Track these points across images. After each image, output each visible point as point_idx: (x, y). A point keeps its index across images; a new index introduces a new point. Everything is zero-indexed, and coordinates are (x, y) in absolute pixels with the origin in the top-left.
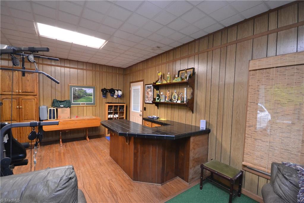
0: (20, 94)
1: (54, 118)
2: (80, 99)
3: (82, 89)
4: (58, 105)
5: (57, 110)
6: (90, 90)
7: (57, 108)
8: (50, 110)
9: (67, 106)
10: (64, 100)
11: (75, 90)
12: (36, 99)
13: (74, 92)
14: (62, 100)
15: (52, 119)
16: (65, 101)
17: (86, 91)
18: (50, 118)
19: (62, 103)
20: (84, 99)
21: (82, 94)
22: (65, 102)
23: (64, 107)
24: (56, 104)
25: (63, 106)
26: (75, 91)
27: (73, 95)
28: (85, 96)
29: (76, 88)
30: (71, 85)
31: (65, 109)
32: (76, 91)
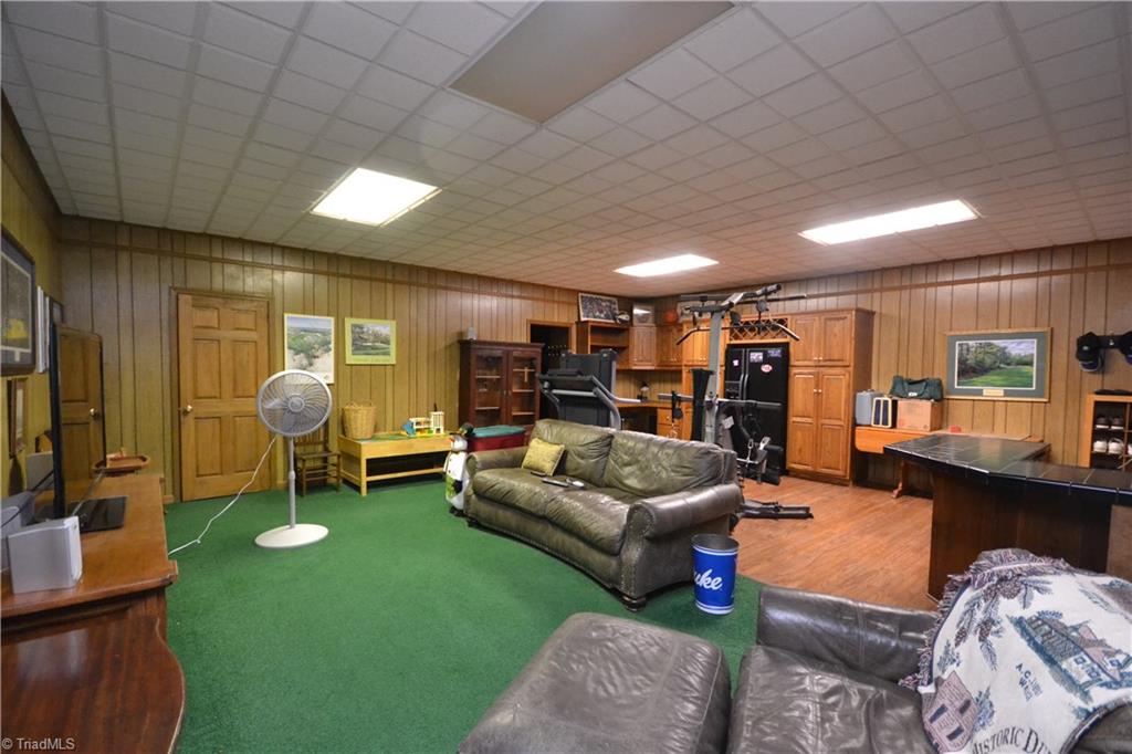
0: (822, 363)
1: (885, 423)
2: (984, 377)
3: (990, 345)
4: (901, 393)
5: (895, 403)
6: (1022, 346)
7: (895, 398)
8: (878, 402)
9: (927, 395)
10: (919, 379)
11: (965, 347)
12: (847, 375)
13: (961, 354)
14: (916, 379)
15: (881, 425)
16: (923, 381)
17: (1005, 348)
18: (877, 422)
19: (913, 387)
20: (998, 375)
21: (988, 361)
22: (924, 384)
23: (919, 397)
24: (899, 390)
25: (915, 394)
26: (965, 352)
27: (959, 362)
28: (1002, 366)
29: (971, 343)
30: (952, 333)
31: (918, 402)
32: (968, 350)
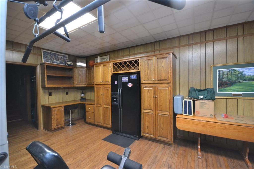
0: (156, 82)
1: (190, 113)
2: (231, 87)
3: (235, 70)
4: (195, 96)
5: (194, 102)
6: (251, 71)
7: (194, 100)
8: (186, 102)
9: (209, 97)
10: (204, 89)
11: (222, 72)
12: (170, 88)
13: (219, 76)
14: (202, 89)
15: (188, 115)
16: (206, 90)
17: (242, 72)
18: (185, 113)
19: (200, 93)
20: (239, 86)
21: (234, 79)
22: (206, 91)
23: (205, 99)
24: (193, 94)
25: (202, 97)
26: (221, 75)
27: (218, 80)
28: (241, 81)
29: (224, 70)
30: (215, 65)
31: (206, 101)
32: (223, 73)
